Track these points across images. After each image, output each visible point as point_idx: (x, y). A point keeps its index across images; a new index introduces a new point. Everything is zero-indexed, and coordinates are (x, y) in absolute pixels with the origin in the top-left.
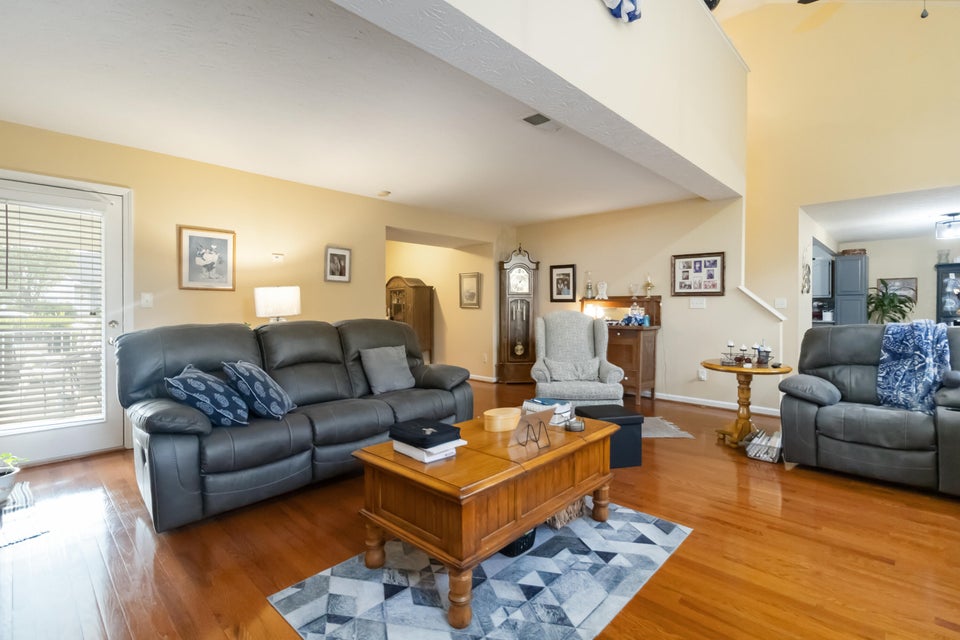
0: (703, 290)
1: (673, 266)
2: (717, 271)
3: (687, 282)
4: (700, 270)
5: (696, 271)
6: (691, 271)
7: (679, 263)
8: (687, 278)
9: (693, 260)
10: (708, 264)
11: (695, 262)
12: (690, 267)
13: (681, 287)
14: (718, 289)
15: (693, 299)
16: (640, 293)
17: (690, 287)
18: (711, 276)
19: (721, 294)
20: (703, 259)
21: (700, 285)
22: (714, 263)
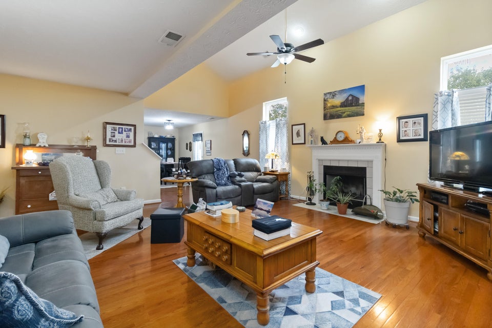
0: (123, 144)
1: (105, 129)
2: (132, 134)
3: (114, 139)
4: (122, 133)
5: (119, 133)
6: (117, 133)
7: (109, 127)
8: (114, 136)
9: (118, 126)
10: (126, 130)
11: (119, 128)
12: (116, 130)
13: (110, 141)
14: (132, 144)
15: (117, 149)
16: (80, 144)
17: (116, 141)
18: (128, 137)
19: (134, 146)
20: (124, 127)
21: (122, 141)
22: (130, 130)
